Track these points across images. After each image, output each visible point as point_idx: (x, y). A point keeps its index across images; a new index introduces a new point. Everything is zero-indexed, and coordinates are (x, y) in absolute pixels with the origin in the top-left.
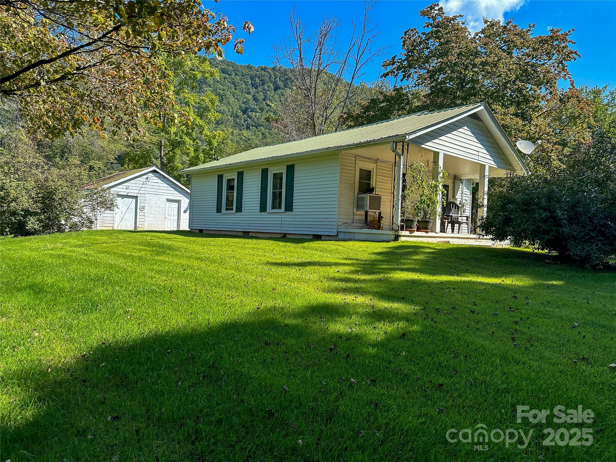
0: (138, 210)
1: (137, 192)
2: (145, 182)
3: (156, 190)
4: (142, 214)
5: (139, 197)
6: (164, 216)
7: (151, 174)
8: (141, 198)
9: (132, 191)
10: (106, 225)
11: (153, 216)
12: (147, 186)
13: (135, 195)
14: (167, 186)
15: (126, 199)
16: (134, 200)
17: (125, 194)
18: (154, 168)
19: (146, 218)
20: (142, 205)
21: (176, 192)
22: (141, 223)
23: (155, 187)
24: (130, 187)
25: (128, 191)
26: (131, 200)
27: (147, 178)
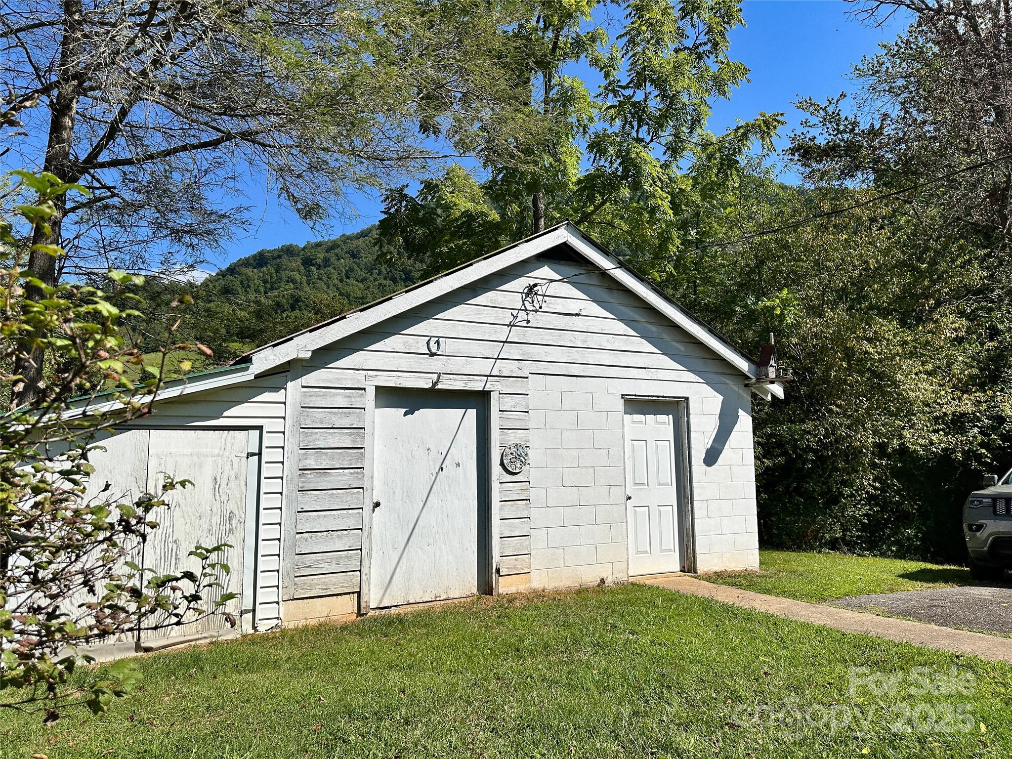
0: (496, 470)
1: (485, 367)
2: (522, 315)
3: (576, 355)
4: (513, 490)
5: (494, 397)
6: (618, 495)
7: (546, 272)
8: (508, 403)
9: (456, 365)
10: (317, 586)
11: (570, 495)
12: (532, 335)
13: (477, 385)
14: (621, 327)
15: (427, 415)
16: (472, 413)
17: (424, 383)
18: (561, 236)
19: (533, 513)
20: (514, 438)
21: (666, 362)
22: (512, 545)
23: (567, 339)
24: (448, 346)
25: (436, 365)
26: (455, 414)
27: (531, 289)
